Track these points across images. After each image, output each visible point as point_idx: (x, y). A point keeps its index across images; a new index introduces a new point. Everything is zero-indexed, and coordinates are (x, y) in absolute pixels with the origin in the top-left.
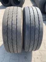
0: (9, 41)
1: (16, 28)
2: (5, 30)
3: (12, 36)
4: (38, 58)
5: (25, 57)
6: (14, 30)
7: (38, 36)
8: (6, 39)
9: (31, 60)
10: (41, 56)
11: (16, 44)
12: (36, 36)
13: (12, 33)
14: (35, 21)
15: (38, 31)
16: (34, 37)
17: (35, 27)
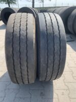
0: (15, 55)
1: (27, 35)
2: (9, 38)
3: (20, 47)
4: (63, 94)
5: (42, 93)
6: (23, 38)
7: (59, 47)
8: (11, 52)
9: (52, 98)
10: (69, 90)
11: (27, 61)
12: (55, 47)
13: (20, 43)
14: (53, 27)
15: (58, 39)
16: (53, 48)
17: (54, 33)
